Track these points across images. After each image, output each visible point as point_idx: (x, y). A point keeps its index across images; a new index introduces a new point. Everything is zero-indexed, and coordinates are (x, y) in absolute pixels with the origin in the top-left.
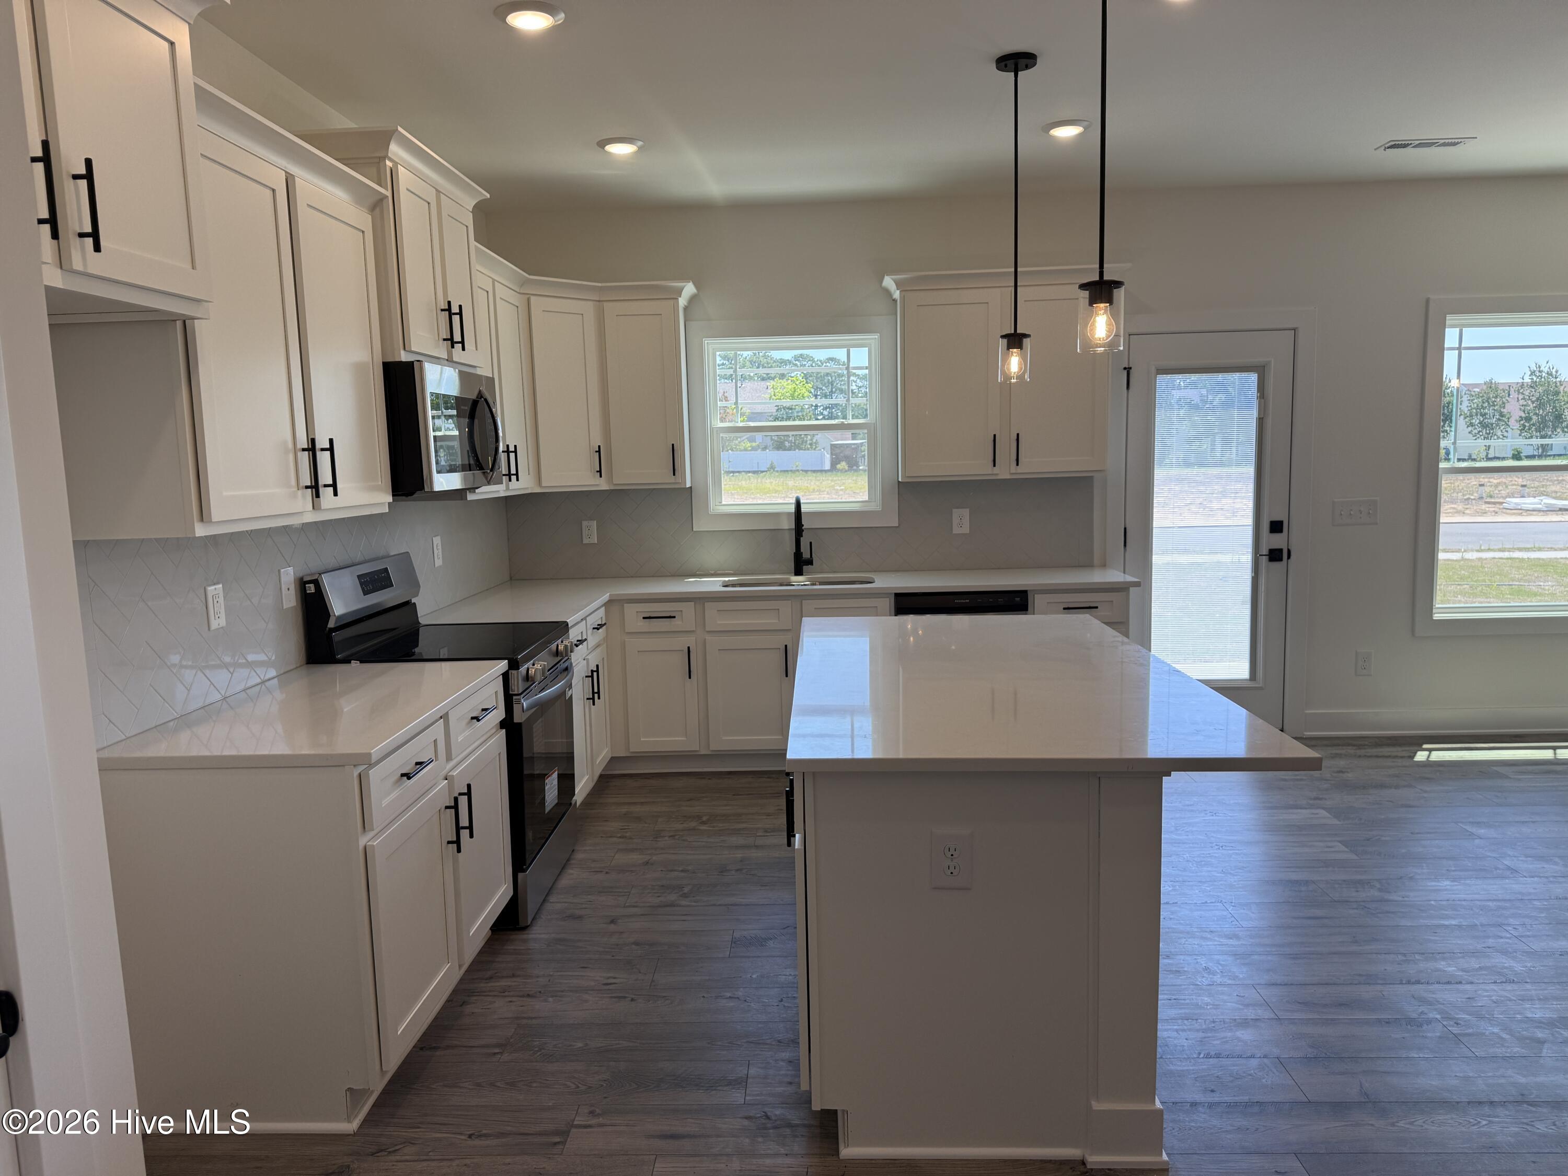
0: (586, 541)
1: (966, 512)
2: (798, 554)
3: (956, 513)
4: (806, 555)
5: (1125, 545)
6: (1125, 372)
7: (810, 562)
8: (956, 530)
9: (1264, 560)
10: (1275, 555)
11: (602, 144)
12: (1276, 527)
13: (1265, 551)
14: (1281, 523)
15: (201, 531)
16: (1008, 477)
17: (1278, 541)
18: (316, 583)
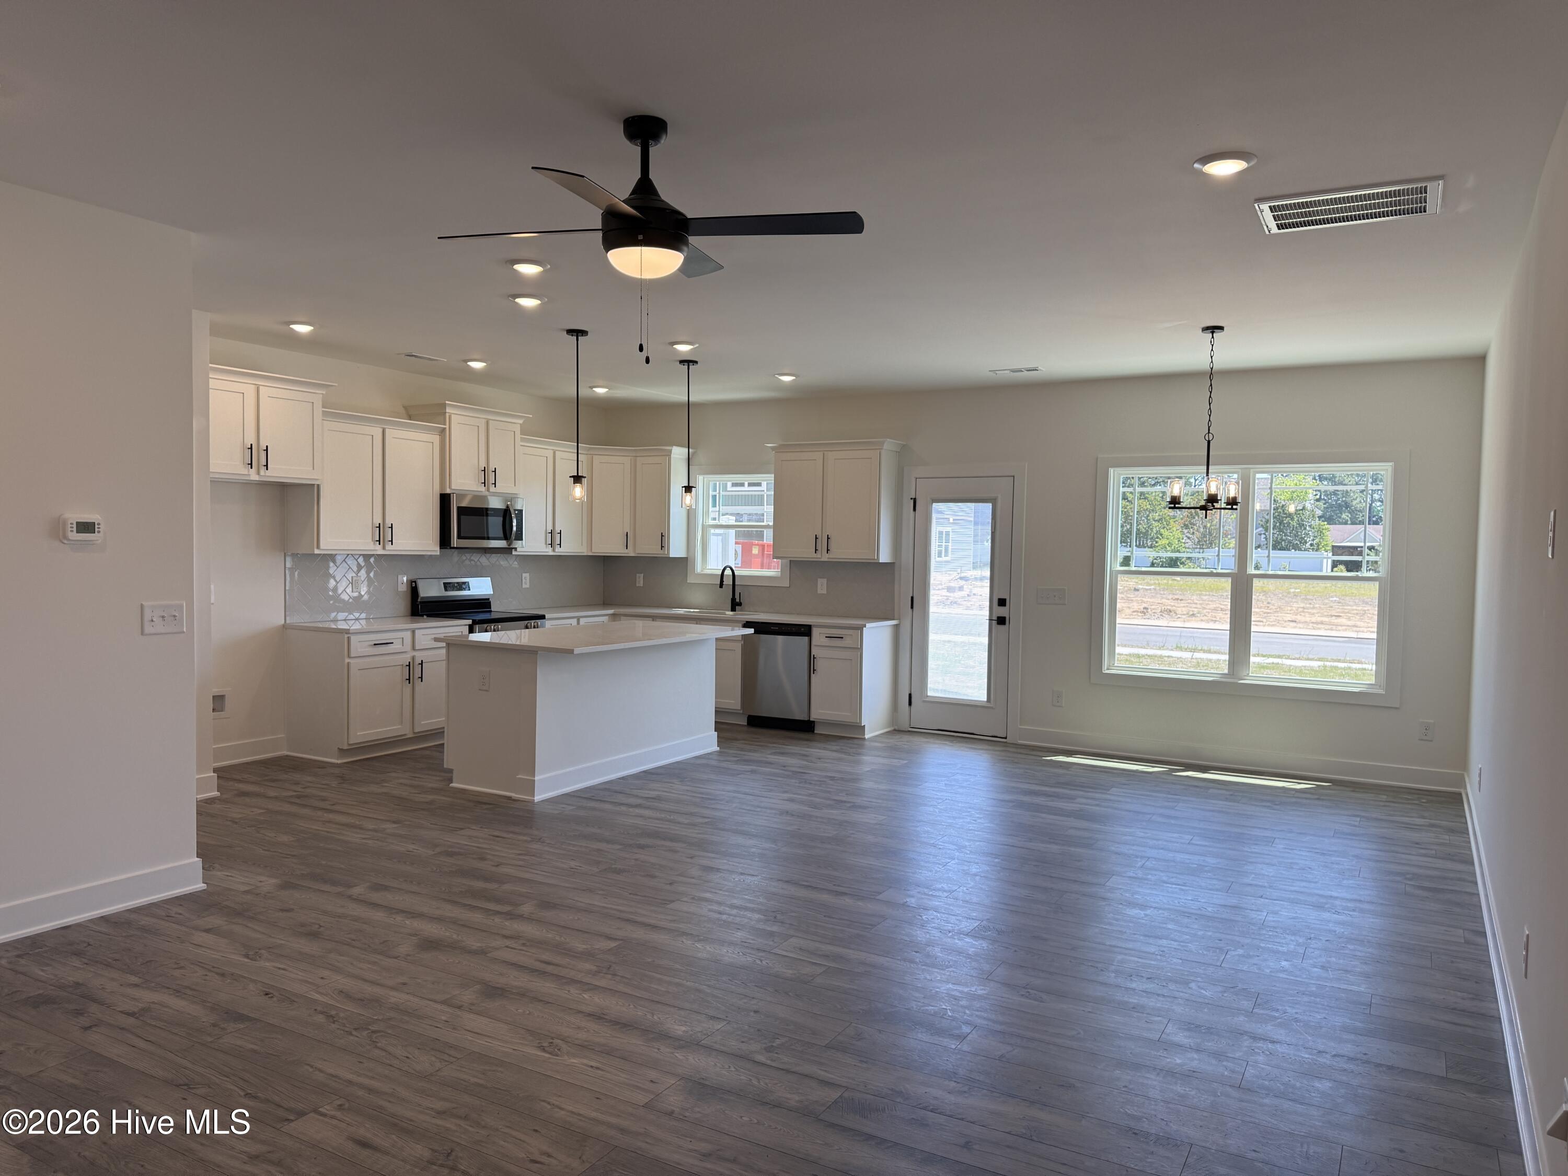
0: (637, 585)
1: (825, 581)
2: (733, 599)
3: (820, 581)
4: (738, 600)
5: (912, 607)
6: (912, 501)
7: (740, 604)
8: (819, 591)
9: (994, 623)
10: (1001, 621)
11: (591, 387)
12: (1002, 602)
13: (995, 618)
14: (1005, 600)
15: (317, 552)
16: (826, 560)
17: (1002, 611)
18: (415, 582)
